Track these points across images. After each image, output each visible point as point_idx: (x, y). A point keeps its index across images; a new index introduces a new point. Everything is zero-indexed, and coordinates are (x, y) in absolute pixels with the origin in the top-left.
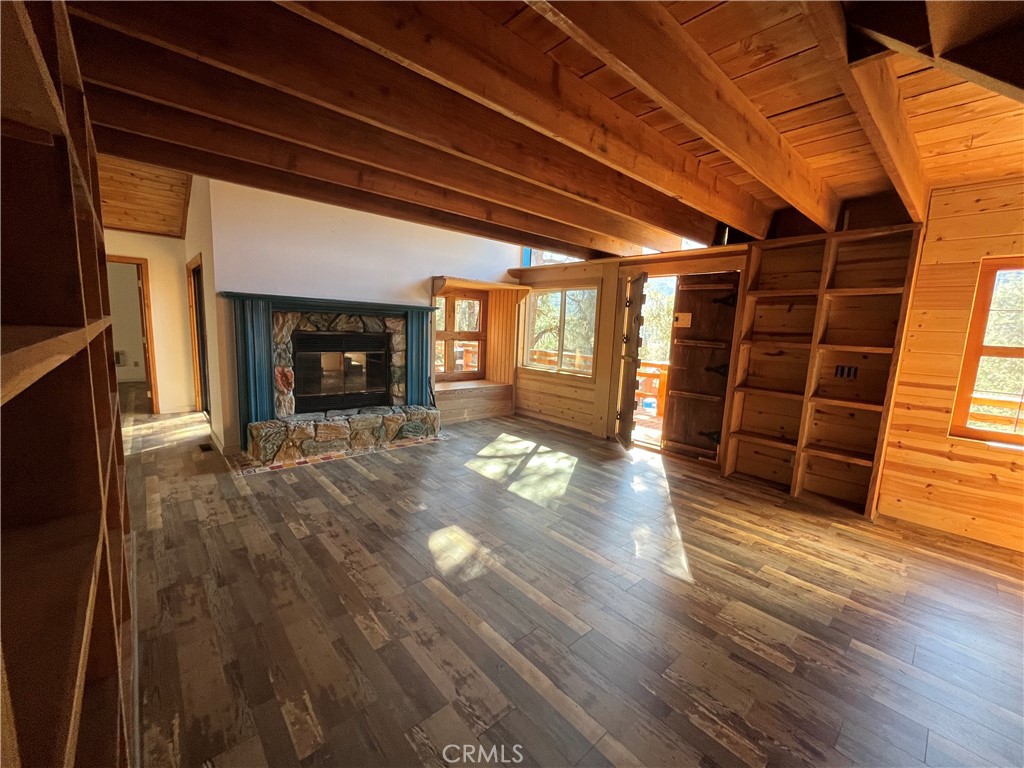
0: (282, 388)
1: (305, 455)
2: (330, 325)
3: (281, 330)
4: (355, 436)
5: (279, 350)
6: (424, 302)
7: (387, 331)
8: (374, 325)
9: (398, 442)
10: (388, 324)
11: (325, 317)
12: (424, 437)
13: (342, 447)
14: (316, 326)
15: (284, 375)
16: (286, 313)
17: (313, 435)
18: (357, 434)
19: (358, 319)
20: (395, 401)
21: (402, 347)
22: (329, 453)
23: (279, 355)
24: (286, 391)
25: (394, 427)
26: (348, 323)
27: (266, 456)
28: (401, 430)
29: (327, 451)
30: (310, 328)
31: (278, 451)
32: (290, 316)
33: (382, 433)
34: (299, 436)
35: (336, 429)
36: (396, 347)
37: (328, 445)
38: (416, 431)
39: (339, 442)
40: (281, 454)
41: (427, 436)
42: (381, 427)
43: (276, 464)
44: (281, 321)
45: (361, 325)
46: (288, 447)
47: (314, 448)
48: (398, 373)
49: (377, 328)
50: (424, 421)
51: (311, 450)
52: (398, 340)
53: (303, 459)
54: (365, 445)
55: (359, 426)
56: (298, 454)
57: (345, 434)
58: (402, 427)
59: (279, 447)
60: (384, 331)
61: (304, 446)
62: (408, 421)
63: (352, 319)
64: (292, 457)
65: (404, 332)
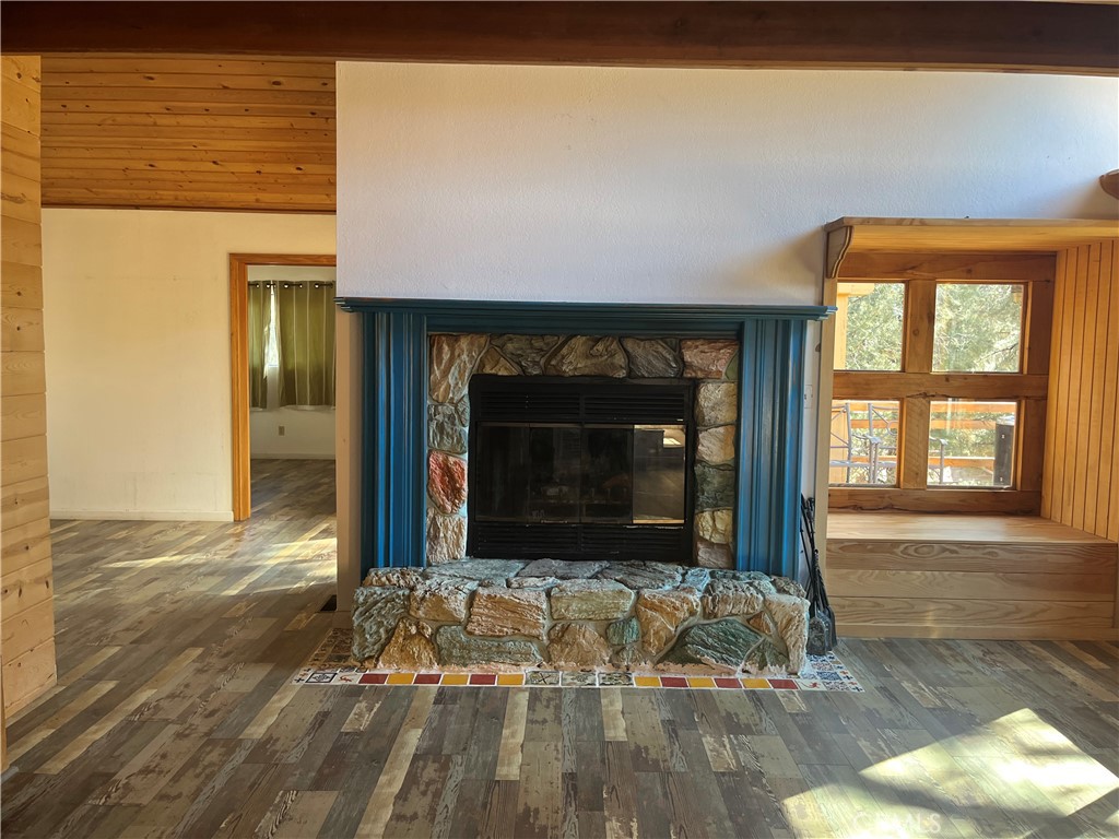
0: (442, 498)
1: (442, 662)
2: (548, 362)
3: (445, 373)
4: (561, 634)
5: (440, 418)
6: (799, 294)
7: (689, 374)
8: (652, 360)
9: (674, 671)
10: (688, 356)
11: (538, 344)
12: (753, 669)
13: (527, 656)
14: (519, 364)
15: (447, 471)
16: (457, 339)
17: (462, 614)
18: (565, 630)
19: (614, 346)
20: (703, 554)
21: (725, 414)
22: (493, 666)
23: (441, 427)
24: (449, 507)
25: (664, 626)
26: (588, 356)
27: (363, 647)
28: (682, 638)
29: (489, 661)
30: (503, 370)
31: (388, 640)
32: (464, 343)
33: (631, 637)
34: (433, 614)
35: (514, 608)
36: (709, 415)
37: (494, 647)
38: (729, 646)
39: (522, 645)
40: (393, 649)
41: (763, 665)
42: (627, 621)
43: (381, 669)
44: (446, 356)
45: (620, 359)
46: (408, 637)
47: (463, 647)
48: (715, 481)
49: (660, 365)
50: (754, 621)
51: (455, 652)
52: (713, 397)
53: (435, 670)
54: (585, 662)
55: (573, 610)
56: (427, 655)
57: (536, 625)
58: (686, 632)
59: (391, 632)
60: (680, 376)
61: (440, 640)
62: (707, 615)
63: (600, 347)
64: (413, 661)
65: (733, 375)
